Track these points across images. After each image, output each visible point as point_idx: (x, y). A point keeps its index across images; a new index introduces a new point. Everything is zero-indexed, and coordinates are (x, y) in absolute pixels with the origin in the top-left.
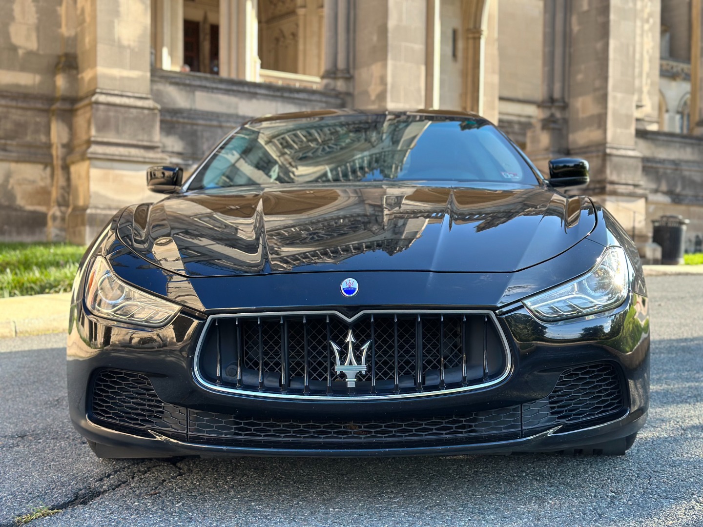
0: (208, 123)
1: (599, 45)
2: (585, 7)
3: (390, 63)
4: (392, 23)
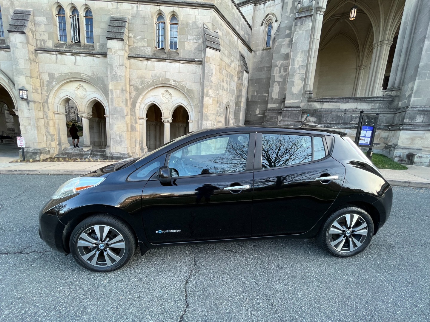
0: (326, 112)
3: (416, 81)
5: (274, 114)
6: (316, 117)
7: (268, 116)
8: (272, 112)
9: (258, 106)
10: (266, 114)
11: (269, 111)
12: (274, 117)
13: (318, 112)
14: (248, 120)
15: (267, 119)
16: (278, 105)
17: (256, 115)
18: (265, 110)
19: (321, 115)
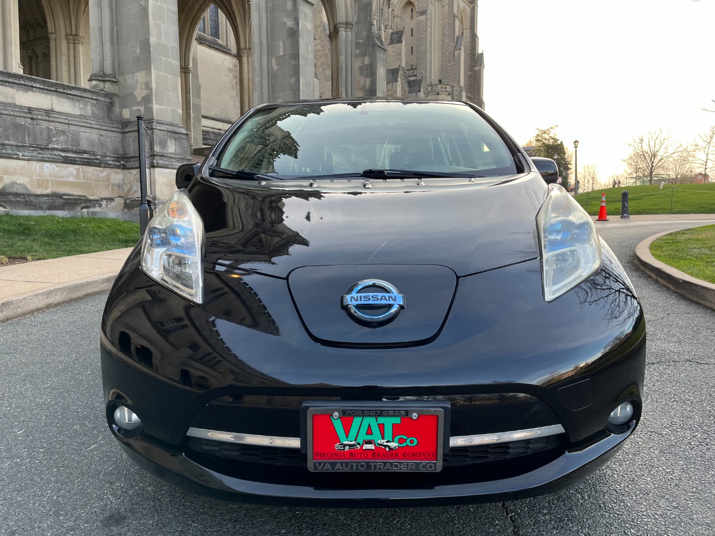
1: (293, 80)
2: (282, 53)
3: (153, 72)
4: (153, 40)
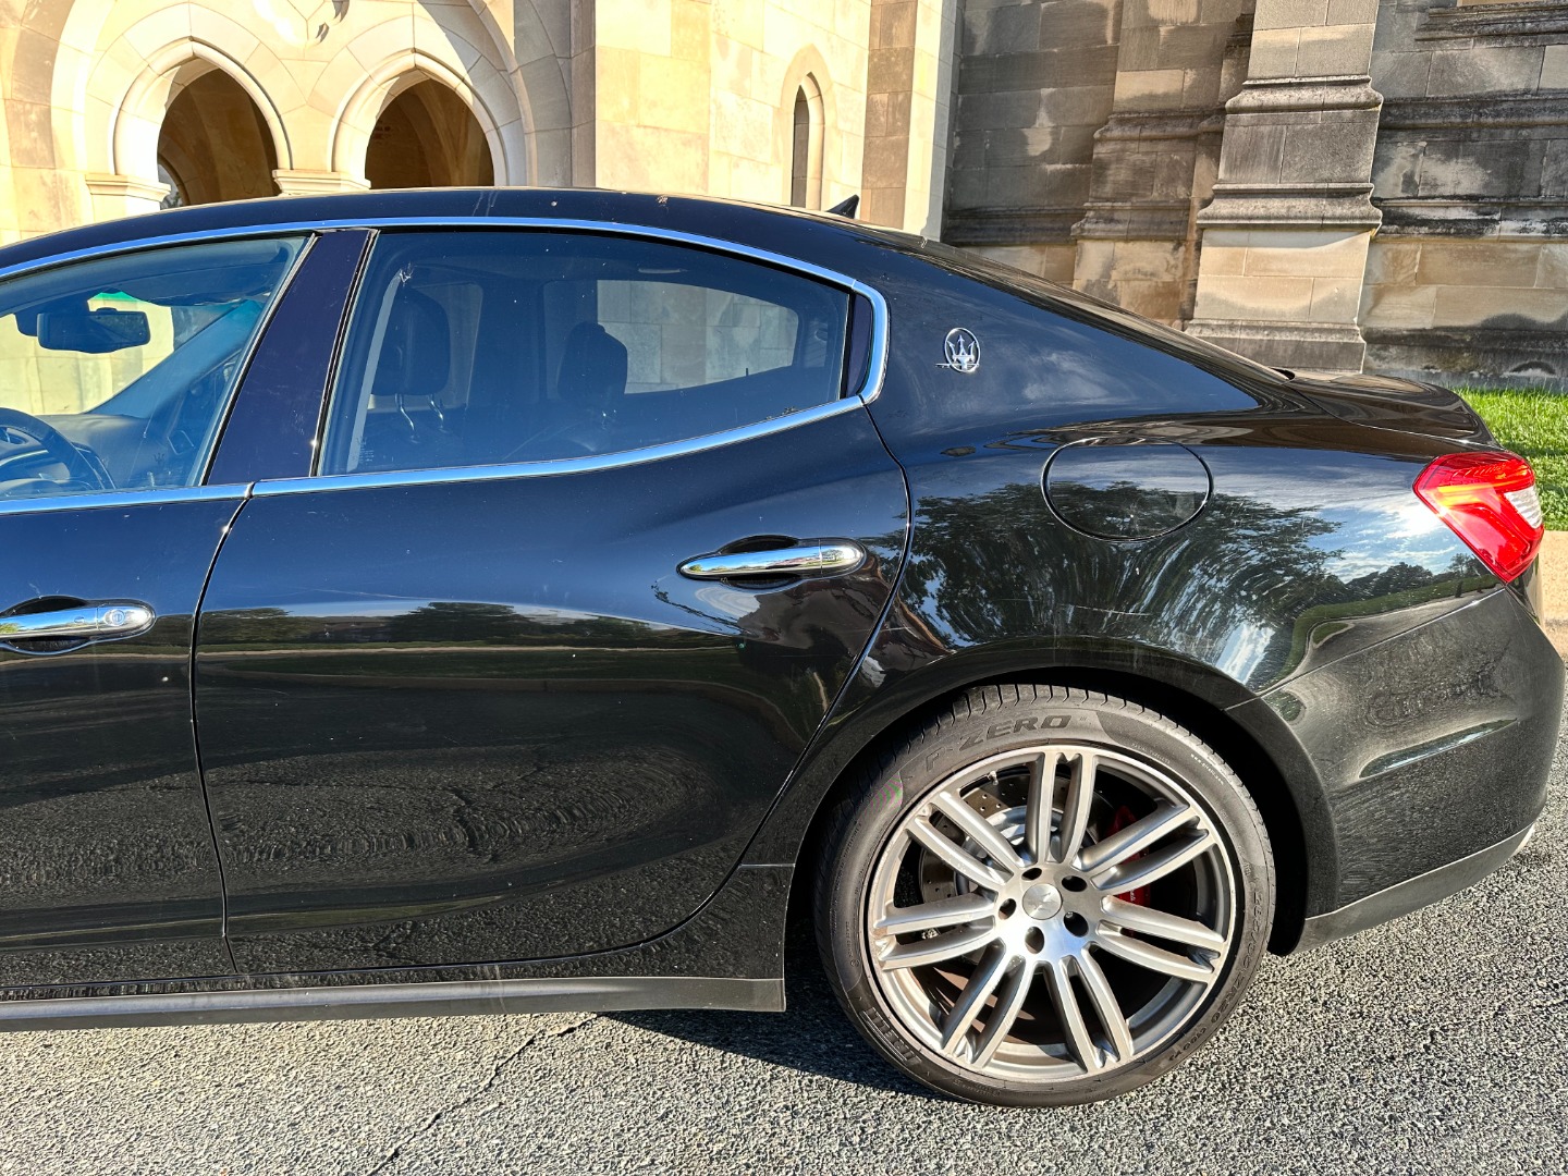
5: (1161, 146)
6: (1482, 162)
7: (1119, 160)
8: (1146, 133)
9: (1045, 91)
10: (1101, 151)
11: (1122, 122)
12: (1164, 173)
13: (1498, 115)
14: (967, 201)
15: (1108, 189)
16: (1191, 75)
17: (1029, 164)
18: (1091, 118)
19: (1526, 142)
